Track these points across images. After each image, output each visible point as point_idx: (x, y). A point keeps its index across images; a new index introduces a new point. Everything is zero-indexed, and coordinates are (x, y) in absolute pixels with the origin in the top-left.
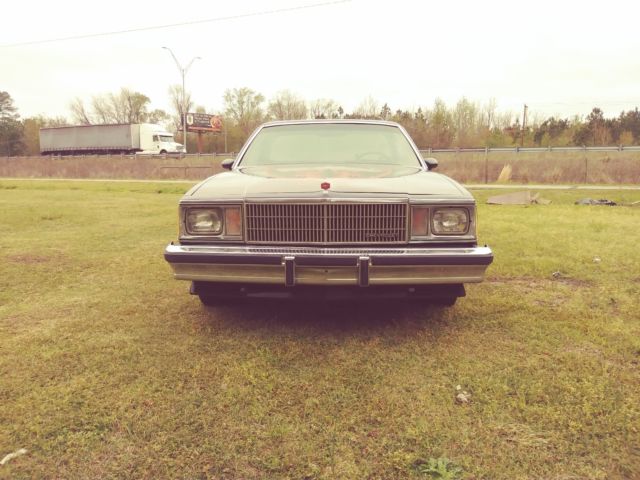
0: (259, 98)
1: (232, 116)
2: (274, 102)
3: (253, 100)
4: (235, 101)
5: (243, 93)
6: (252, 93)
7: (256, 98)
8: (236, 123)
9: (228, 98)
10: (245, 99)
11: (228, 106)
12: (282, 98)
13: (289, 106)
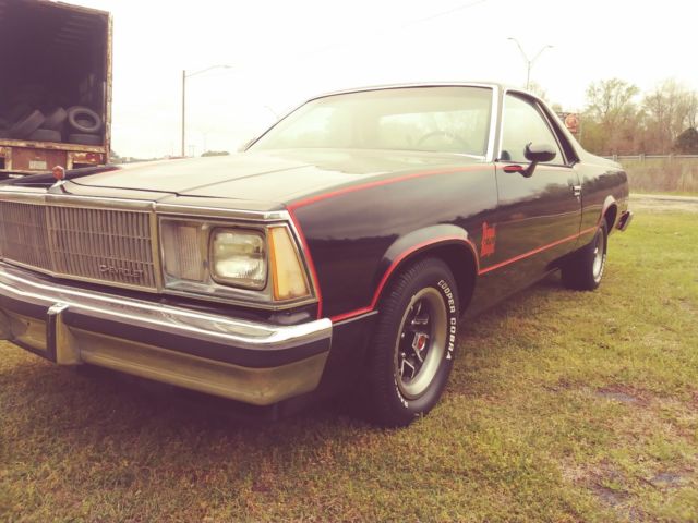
0: (632, 91)
1: (595, 113)
2: (652, 94)
3: (623, 93)
4: (600, 96)
5: (612, 85)
6: (622, 84)
7: (628, 90)
8: (599, 122)
9: (592, 93)
10: (613, 92)
11: (590, 101)
12: (663, 89)
13: (672, 99)
